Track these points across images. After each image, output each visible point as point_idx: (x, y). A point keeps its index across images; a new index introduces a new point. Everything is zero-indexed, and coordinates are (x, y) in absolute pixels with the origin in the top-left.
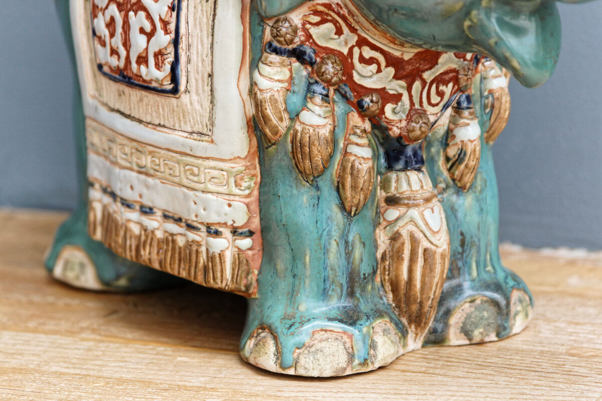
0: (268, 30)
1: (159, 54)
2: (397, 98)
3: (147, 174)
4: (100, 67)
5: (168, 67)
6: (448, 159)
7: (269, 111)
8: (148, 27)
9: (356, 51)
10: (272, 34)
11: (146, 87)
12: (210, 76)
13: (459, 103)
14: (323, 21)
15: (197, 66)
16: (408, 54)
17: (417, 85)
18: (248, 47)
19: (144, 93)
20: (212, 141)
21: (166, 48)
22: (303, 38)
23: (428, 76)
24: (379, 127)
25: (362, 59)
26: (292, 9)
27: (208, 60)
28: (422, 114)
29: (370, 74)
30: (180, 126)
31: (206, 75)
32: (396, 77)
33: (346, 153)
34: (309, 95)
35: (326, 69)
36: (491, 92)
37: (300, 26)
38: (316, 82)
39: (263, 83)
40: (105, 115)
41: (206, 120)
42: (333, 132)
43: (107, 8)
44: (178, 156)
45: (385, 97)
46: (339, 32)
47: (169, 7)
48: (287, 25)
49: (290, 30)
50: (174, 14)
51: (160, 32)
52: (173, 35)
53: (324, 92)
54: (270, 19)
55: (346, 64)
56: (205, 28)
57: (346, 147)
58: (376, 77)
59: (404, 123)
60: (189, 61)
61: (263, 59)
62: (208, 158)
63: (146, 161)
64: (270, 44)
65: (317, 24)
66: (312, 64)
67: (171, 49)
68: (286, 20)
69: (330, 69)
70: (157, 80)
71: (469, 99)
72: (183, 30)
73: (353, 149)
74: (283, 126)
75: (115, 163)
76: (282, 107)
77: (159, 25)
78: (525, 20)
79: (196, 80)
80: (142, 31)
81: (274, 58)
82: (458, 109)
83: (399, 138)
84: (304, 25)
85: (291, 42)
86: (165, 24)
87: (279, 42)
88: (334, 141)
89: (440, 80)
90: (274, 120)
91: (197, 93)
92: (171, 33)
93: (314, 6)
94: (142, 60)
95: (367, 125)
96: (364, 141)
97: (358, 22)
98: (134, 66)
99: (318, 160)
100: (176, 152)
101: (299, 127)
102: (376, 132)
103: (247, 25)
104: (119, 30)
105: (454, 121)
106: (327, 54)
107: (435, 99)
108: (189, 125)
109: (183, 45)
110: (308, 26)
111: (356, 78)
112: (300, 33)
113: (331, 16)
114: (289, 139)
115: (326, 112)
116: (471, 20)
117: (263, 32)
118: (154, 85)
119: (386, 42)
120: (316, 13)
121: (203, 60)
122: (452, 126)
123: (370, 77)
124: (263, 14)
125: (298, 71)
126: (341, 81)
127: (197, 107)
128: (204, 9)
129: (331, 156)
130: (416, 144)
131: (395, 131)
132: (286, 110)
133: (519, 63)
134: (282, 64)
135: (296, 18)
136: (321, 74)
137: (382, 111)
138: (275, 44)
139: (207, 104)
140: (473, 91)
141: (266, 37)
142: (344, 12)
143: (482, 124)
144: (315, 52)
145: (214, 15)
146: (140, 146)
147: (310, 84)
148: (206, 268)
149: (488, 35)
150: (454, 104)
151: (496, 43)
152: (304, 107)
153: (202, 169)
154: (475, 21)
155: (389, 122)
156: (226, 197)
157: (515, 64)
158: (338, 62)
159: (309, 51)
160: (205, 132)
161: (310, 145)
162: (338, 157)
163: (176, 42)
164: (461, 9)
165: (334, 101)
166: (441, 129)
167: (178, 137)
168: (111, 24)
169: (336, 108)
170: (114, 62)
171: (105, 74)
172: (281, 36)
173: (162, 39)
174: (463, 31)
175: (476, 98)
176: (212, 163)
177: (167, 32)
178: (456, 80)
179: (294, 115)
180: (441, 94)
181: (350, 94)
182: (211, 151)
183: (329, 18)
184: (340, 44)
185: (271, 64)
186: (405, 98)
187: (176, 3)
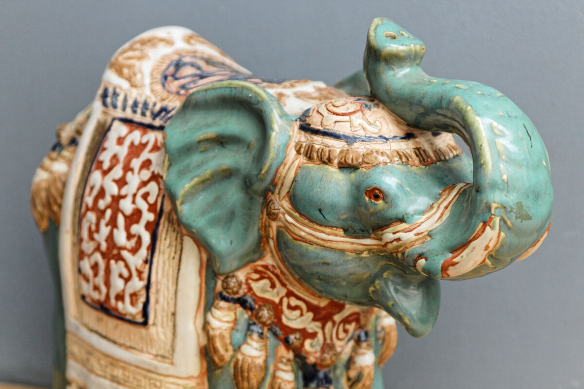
0: (219, 283)
1: (134, 296)
2: (313, 335)
3: (118, 383)
4: (83, 297)
5: (140, 306)
6: (349, 379)
7: (218, 344)
8: (126, 274)
9: (285, 301)
10: (223, 286)
11: (121, 317)
12: (174, 314)
13: (359, 337)
14: (261, 278)
15: (164, 307)
16: (323, 303)
17: (329, 325)
18: (203, 294)
19: (119, 323)
20: (172, 364)
21: (139, 291)
22: (246, 290)
23: (337, 318)
24: (300, 357)
25: (290, 307)
26: (239, 268)
27: (172, 303)
28: (332, 347)
29: (294, 317)
31: (170, 314)
32: (314, 319)
33: (274, 377)
34: (249, 333)
35: (263, 314)
36: (383, 328)
37: (244, 281)
38: (254, 324)
39: (214, 323)
40: (84, 333)
41: (168, 347)
42: (266, 361)
43: (92, 254)
44: (144, 373)
45: (305, 334)
46: (273, 286)
47: (143, 260)
48: (234, 280)
49: (236, 285)
50: (147, 266)
51: (135, 278)
52: (146, 281)
53: (260, 331)
54: (222, 275)
55: (277, 310)
56: (171, 278)
57: (275, 372)
58: (299, 320)
59: (318, 355)
60: (157, 302)
61: (215, 304)
62: (168, 376)
63: (119, 373)
64: (221, 294)
65: (257, 280)
66: (251, 309)
67: (144, 293)
68: (233, 276)
69: (265, 314)
70: (131, 314)
71: (367, 334)
72: (153, 279)
73: (280, 374)
74: (227, 356)
75: (91, 371)
76: (228, 341)
77: (134, 273)
78: (413, 290)
79: (162, 317)
80: (121, 276)
81: (223, 304)
82: (358, 341)
83: (314, 365)
84: (247, 280)
85: (237, 293)
86: (140, 273)
87: (228, 293)
88: (266, 368)
89: (346, 321)
90: (222, 351)
91: (162, 326)
92: (144, 279)
93: (255, 266)
94: (120, 297)
95: (291, 355)
96: (288, 368)
97: (288, 280)
98: (113, 301)
99: (254, 382)
100: (144, 369)
101: (240, 357)
102: (298, 360)
103: (204, 278)
104: (102, 272)
105: (355, 350)
106: (263, 302)
107: (342, 335)
108: (154, 350)
109: (153, 290)
110: (250, 281)
111: (284, 320)
112: (244, 286)
113: (267, 274)
114: (232, 365)
115: (261, 346)
116: (375, 287)
117: (216, 283)
118: (128, 317)
119: (307, 294)
120: (256, 271)
121: (168, 303)
122: (353, 354)
123: (295, 319)
124: (216, 271)
125: (242, 314)
126: (273, 322)
127: (162, 337)
128: (171, 264)
129: (263, 379)
130: (326, 370)
131: (312, 360)
132: (231, 343)
133: (410, 320)
134: (229, 309)
135: (241, 275)
136: (258, 318)
137: (302, 345)
138: (225, 294)
139: (170, 335)
140: (370, 328)
141: (217, 288)
142: (278, 271)
143: (376, 352)
144: (254, 301)
145: (179, 269)
146: (114, 361)
147: (249, 325)
149: (387, 298)
150: (356, 337)
151: (393, 305)
152: (245, 342)
153: (163, 384)
154: (378, 288)
155: (307, 353)
157: (407, 320)
158: (271, 308)
159: (250, 300)
160: (166, 355)
161: (249, 371)
162: (268, 380)
163: (148, 287)
164: (367, 278)
165: (267, 338)
166: (344, 357)
167: (146, 358)
168: (95, 267)
169: (268, 343)
170: (96, 296)
171: (87, 304)
172: (230, 289)
173: (137, 284)
174: (369, 293)
175: (371, 333)
176: (172, 380)
177: (141, 279)
178: (357, 320)
179: (236, 347)
180: (346, 331)
181: (279, 332)
182: (171, 370)
183: (266, 276)
184: (273, 296)
185: (220, 309)
186: (320, 336)
187: (149, 258)
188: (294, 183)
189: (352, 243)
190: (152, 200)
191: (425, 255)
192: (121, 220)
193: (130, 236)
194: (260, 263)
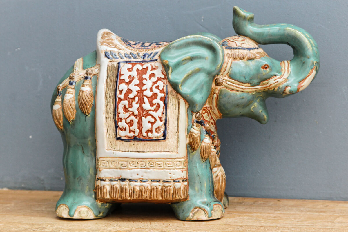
0: (194, 116)
1: (158, 129)
3: (146, 169)
4: (118, 138)
5: (162, 132)
8: (153, 120)
9: (211, 121)
12: (177, 132)
19: (147, 142)
20: (178, 153)
21: (161, 126)
22: (202, 118)
25: (212, 123)
30: (164, 150)
31: (175, 132)
38: (206, 131)
41: (175, 146)
43: (128, 117)
44: (164, 160)
46: (208, 115)
47: (162, 113)
50: (164, 115)
51: (158, 121)
52: (164, 121)
60: (169, 129)
61: (194, 125)
62: (176, 158)
63: (146, 164)
64: (195, 120)
65: (204, 113)
66: (204, 125)
67: (164, 127)
70: (156, 137)
72: (167, 119)
77: (158, 119)
79: (172, 135)
80: (149, 122)
86: (160, 119)
91: (172, 139)
92: (163, 121)
93: (204, 108)
94: (149, 131)
98: (144, 134)
100: (163, 158)
101: (203, 144)
104: (136, 123)
106: (207, 122)
108: (168, 149)
109: (167, 124)
112: (202, 116)
113: (207, 110)
114: (200, 148)
116: (254, 106)
120: (204, 110)
121: (174, 128)
123: (213, 128)
125: (201, 128)
126: (209, 130)
128: (174, 112)
135: (201, 112)
139: (175, 142)
141: (193, 118)
144: (204, 122)
147: (204, 131)
148: (173, 195)
149: (260, 109)
151: (262, 111)
152: (204, 138)
153: (173, 162)
156: (181, 170)
157: (266, 117)
158: (209, 124)
160: (174, 150)
163: (165, 124)
167: (164, 154)
168: (130, 122)
170: (131, 135)
171: (123, 140)
173: (159, 124)
174: (250, 109)
176: (177, 160)
177: (161, 121)
179: (202, 141)
181: (210, 134)
182: (177, 156)
184: (208, 119)
187: (165, 111)
188: (231, 69)
189: (251, 89)
190: (161, 88)
191: (289, 85)
192: (146, 100)
193: (152, 105)
194: (205, 106)
